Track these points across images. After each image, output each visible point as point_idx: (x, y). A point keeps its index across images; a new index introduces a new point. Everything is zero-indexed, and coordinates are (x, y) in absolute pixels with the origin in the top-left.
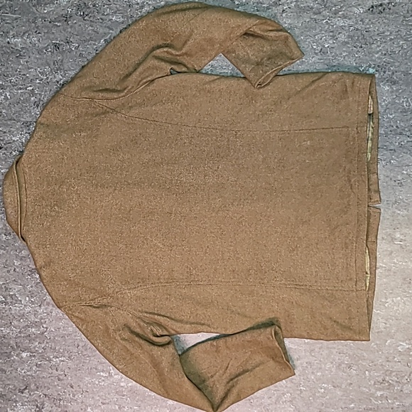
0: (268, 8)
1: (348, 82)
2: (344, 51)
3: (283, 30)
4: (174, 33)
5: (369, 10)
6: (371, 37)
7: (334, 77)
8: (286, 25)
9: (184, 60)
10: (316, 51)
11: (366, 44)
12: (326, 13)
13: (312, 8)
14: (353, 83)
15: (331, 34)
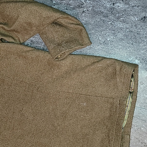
0: (74, 9)
1: (118, 68)
2: (120, 45)
3: (81, 24)
4: (8, 16)
5: (142, 19)
6: (140, 38)
7: (108, 62)
8: (84, 21)
9: (14, 34)
10: (101, 42)
11: (136, 42)
12: (111, 17)
13: (103, 13)
14: (121, 69)
15: (113, 32)
